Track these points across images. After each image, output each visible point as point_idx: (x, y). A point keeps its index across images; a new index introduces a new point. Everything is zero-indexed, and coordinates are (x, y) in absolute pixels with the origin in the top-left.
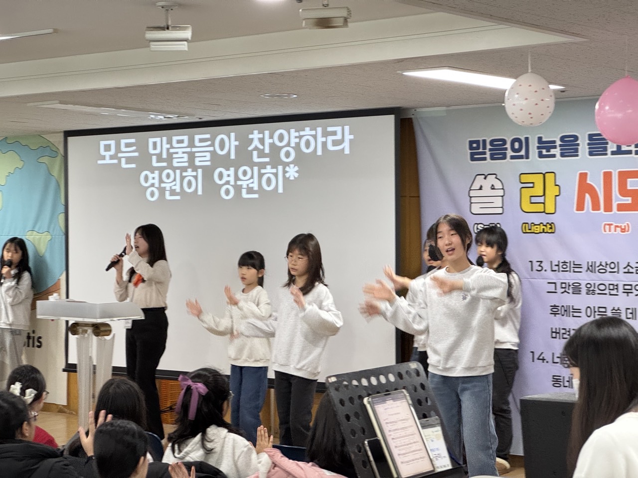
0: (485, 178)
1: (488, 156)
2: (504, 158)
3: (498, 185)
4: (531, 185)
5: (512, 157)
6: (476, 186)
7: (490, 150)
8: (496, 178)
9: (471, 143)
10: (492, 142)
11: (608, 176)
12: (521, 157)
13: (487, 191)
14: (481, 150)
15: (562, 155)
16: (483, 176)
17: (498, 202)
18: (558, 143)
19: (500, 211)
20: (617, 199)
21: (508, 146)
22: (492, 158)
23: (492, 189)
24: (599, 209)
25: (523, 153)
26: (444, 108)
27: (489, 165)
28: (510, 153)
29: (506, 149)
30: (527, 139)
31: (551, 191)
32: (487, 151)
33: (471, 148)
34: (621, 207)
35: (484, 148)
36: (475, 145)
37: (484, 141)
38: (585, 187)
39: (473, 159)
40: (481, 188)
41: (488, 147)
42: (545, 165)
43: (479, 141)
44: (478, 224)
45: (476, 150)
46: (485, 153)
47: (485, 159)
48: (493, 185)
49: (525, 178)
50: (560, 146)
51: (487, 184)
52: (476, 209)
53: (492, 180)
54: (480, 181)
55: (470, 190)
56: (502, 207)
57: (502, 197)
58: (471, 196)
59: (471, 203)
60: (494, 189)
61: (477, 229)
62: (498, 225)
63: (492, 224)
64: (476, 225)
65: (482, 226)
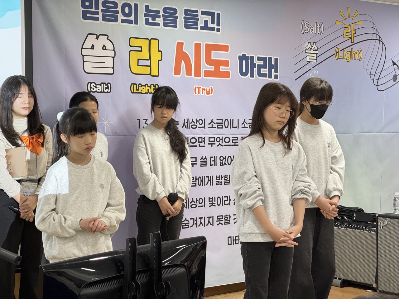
0: (97, 38)
1: (100, 16)
2: (116, 20)
3: (109, 46)
4: (140, 49)
5: (123, 21)
6: (88, 45)
7: (102, 11)
8: (108, 39)
10: (104, 3)
11: (198, 46)
12: (130, 22)
13: (98, 50)
14: (93, 10)
15: (165, 25)
16: (96, 36)
17: (109, 62)
18: (162, 13)
19: (111, 71)
20: (205, 67)
21: (119, 9)
22: (104, 19)
23: (103, 49)
24: (191, 75)
25: (132, 18)
27: (101, 25)
28: (121, 16)
29: (118, 12)
30: (136, 5)
31: (155, 56)
32: (100, 11)
34: (207, 74)
35: (97, 8)
36: (87, 4)
37: (97, 2)
38: (181, 55)
39: (85, 17)
40: (93, 47)
41: (101, 7)
42: (150, 31)
44: (91, 83)
45: (89, 9)
46: (97, 13)
47: (97, 19)
48: (104, 46)
49: (134, 42)
50: (163, 16)
51: (99, 44)
52: (89, 68)
53: (103, 39)
54: (91, 40)
55: (82, 48)
56: (113, 68)
57: (113, 58)
58: (83, 54)
59: (84, 62)
60: (106, 49)
61: (91, 88)
62: (109, 85)
63: (103, 83)
64: (89, 84)
65: (95, 85)
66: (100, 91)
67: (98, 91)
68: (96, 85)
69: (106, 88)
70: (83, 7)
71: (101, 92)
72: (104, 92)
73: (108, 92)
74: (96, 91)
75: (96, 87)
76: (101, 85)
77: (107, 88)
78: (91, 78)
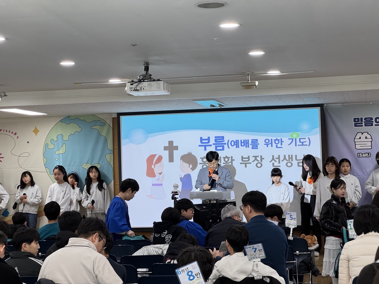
0: (362, 134)
1: (363, 124)
2: (372, 125)
3: (369, 136)
5: (376, 125)
6: (358, 137)
7: (364, 122)
8: (368, 134)
9: (355, 119)
10: (365, 119)
13: (363, 139)
14: (360, 122)
16: (361, 133)
17: (369, 144)
19: (370, 148)
21: (374, 120)
22: (366, 125)
23: (366, 138)
26: (341, 104)
27: (364, 128)
28: (374, 123)
29: (373, 122)
32: (363, 122)
33: (355, 121)
35: (362, 121)
36: (357, 120)
37: (362, 119)
39: (356, 125)
40: (360, 138)
41: (364, 121)
43: (359, 118)
44: (359, 153)
45: (357, 122)
46: (362, 123)
47: (362, 126)
48: (366, 137)
51: (363, 137)
52: (358, 147)
53: (365, 135)
54: (359, 135)
55: (355, 139)
56: (371, 146)
57: (371, 142)
58: (355, 141)
59: (355, 144)
60: (367, 138)
61: (359, 155)
62: (369, 154)
63: (366, 153)
64: (358, 154)
65: (361, 154)
66: (364, 156)
67: (363, 156)
68: (362, 154)
69: (368, 155)
70: (354, 122)
71: (365, 157)
72: (367, 157)
73: (369, 157)
74: (362, 157)
75: (362, 155)
76: (365, 154)
77: (369, 155)
78: (359, 151)
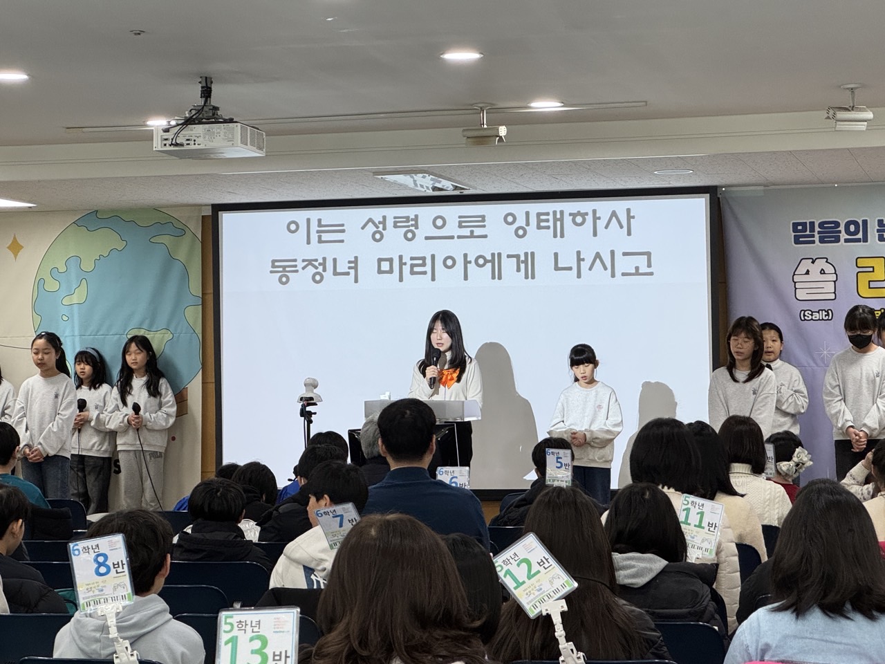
0: (813, 262)
1: (817, 238)
2: (837, 240)
3: (829, 269)
4: (871, 269)
5: (847, 241)
6: (802, 270)
7: (819, 233)
8: (827, 262)
9: (795, 225)
10: (821, 225)
12: (858, 240)
13: (815, 275)
14: (808, 233)
16: (811, 260)
17: (830, 287)
19: (832, 296)
21: (842, 228)
22: (822, 241)
23: (821, 273)
25: (860, 236)
26: (762, 188)
27: (817, 248)
28: (844, 236)
29: (840, 232)
30: (865, 222)
32: (816, 233)
33: (795, 230)
35: (812, 229)
36: (800, 228)
37: (812, 224)
39: (797, 241)
40: (808, 272)
41: (817, 229)
43: (806, 223)
44: (805, 311)
45: (802, 233)
46: (813, 236)
47: (813, 242)
48: (822, 270)
49: (861, 263)
51: (815, 269)
52: (801, 295)
53: (821, 264)
54: (806, 265)
55: (794, 274)
56: (834, 293)
57: (835, 282)
58: (795, 281)
59: (796, 289)
60: (824, 273)
61: (804, 315)
62: (830, 311)
63: (822, 310)
64: (803, 312)
65: (810, 313)
66: (817, 318)
67: (814, 318)
68: (812, 312)
69: (826, 316)
70: (794, 232)
71: (819, 320)
72: (823, 319)
73: (828, 320)
74: (812, 319)
75: (812, 315)
76: (818, 312)
77: (828, 315)
78: (805, 306)
